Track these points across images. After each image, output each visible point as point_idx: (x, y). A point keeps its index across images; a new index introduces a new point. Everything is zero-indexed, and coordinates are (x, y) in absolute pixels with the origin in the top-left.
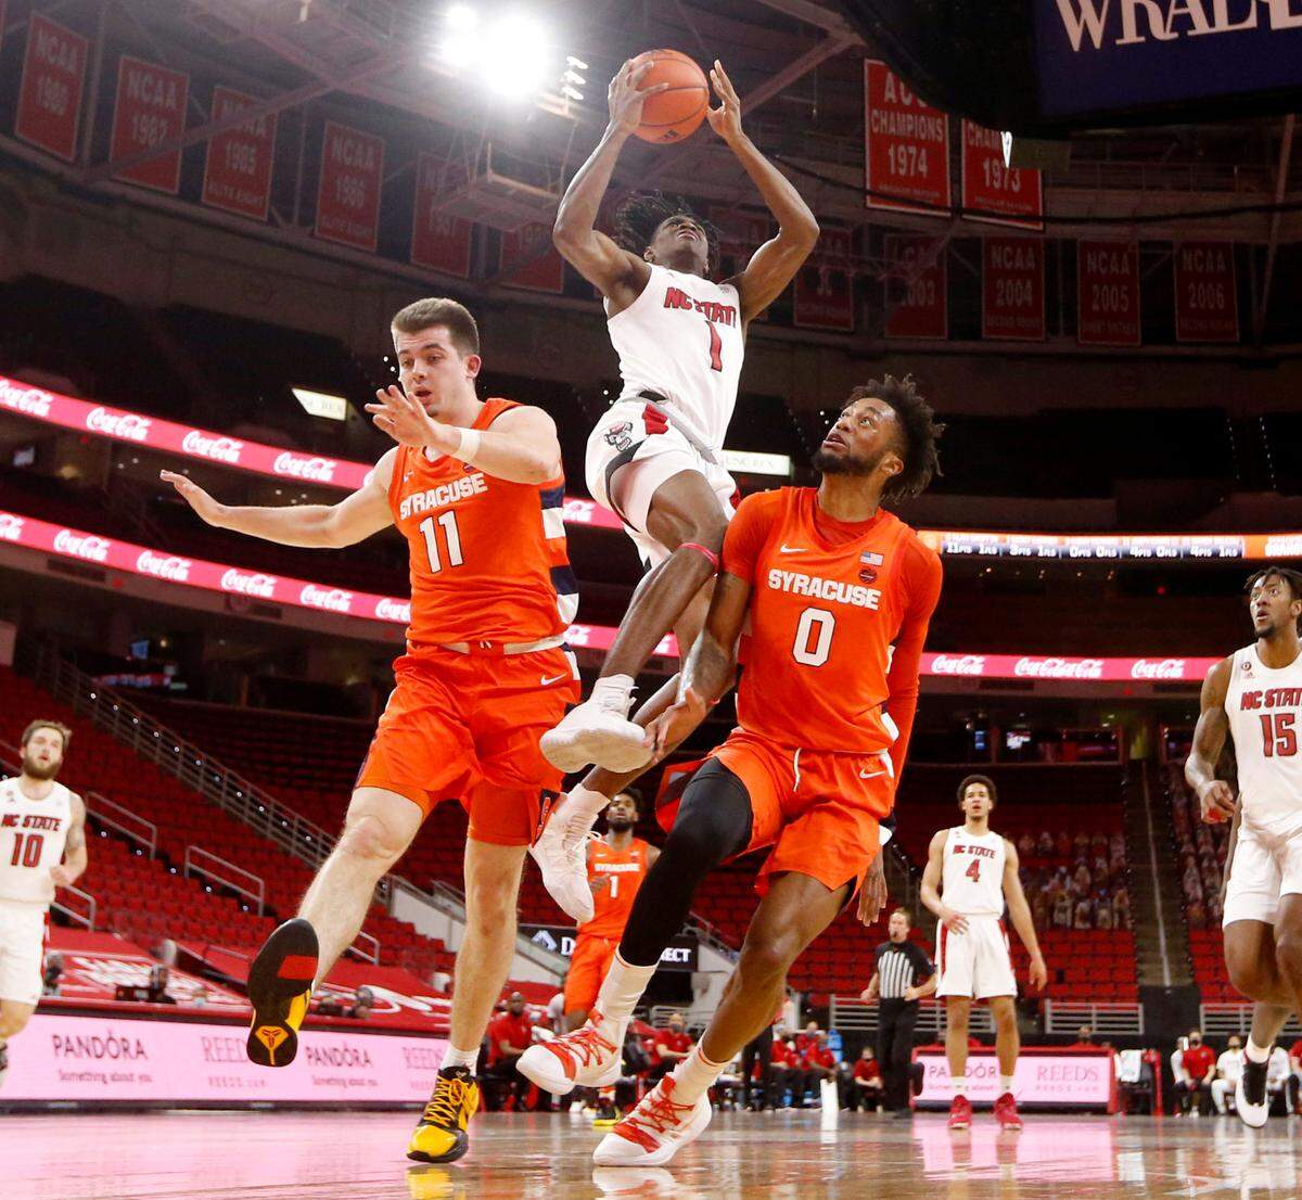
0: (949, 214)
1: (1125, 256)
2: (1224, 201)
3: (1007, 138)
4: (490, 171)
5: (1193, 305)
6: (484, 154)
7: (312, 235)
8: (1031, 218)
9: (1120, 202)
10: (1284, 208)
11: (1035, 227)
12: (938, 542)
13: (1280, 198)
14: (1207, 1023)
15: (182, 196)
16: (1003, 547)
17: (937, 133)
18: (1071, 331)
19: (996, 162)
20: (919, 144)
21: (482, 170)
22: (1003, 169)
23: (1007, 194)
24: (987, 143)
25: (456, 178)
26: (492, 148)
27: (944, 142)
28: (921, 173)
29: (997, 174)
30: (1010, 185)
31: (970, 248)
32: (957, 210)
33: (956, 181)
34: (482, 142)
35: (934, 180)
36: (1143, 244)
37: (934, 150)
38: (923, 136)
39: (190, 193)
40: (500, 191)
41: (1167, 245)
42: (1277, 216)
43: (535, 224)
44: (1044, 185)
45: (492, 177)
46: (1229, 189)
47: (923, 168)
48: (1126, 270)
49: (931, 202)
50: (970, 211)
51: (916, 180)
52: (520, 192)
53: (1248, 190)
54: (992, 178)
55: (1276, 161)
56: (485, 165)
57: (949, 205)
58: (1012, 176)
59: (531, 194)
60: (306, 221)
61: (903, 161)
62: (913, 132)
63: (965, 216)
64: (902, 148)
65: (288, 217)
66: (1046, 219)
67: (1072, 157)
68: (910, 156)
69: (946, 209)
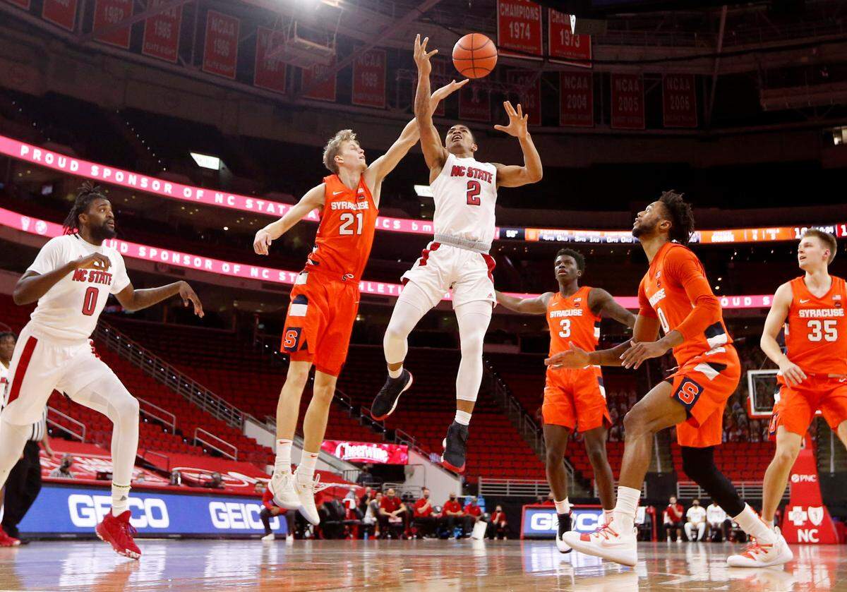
0: (541, 59)
1: (636, 82)
2: (690, 52)
3: (573, 18)
4: (296, 36)
5: (672, 108)
6: (293, 28)
7: (201, 70)
8: (585, 61)
9: (632, 53)
10: (723, 55)
11: (588, 66)
12: (536, 235)
13: (719, 50)
14: (681, 492)
15: (131, 50)
16: (571, 237)
17: (535, 15)
18: (607, 122)
19: (567, 31)
20: (526, 21)
21: (292, 36)
22: (571, 35)
23: (572, 48)
24: (562, 21)
25: (278, 41)
26: (298, 25)
27: (539, 21)
28: (526, 37)
29: (567, 38)
30: (574, 44)
31: (554, 77)
32: (546, 57)
33: (546, 41)
34: (292, 21)
35: (534, 41)
36: (646, 75)
37: (534, 25)
38: (528, 17)
39: (136, 48)
40: (300, 47)
41: (659, 75)
42: (718, 60)
43: (320, 65)
44: (592, 43)
45: (297, 39)
46: (693, 46)
47: (528, 34)
48: (637, 88)
49: (532, 52)
50: (553, 57)
51: (524, 41)
52: (312, 48)
53: (702, 46)
54: (565, 40)
55: (717, 30)
56: (293, 32)
57: (542, 54)
58: (575, 38)
59: (318, 49)
60: (198, 63)
61: (517, 31)
62: (522, 15)
63: (550, 60)
64: (516, 24)
65: (188, 60)
66: (594, 62)
67: (609, 28)
68: (521, 28)
69: (540, 56)
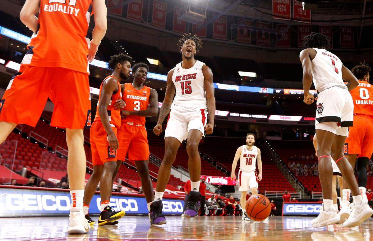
0: (290, 20)
1: (329, 29)
2: (351, 17)
3: (303, 3)
4: (190, 11)
5: (344, 40)
6: (189, 7)
7: (151, 25)
8: (309, 21)
9: (328, 17)
10: (365, 18)
11: (310, 23)
12: (288, 92)
13: (363, 17)
15: (122, 16)
17: (288, 2)
19: (301, 9)
20: (284, 5)
21: (188, 11)
22: (302, 10)
23: (303, 16)
24: (299, 4)
25: (183, 13)
26: (191, 6)
27: (289, 4)
28: (284, 11)
29: (301, 11)
30: (304, 14)
31: (295, 27)
32: (292, 19)
33: (292, 13)
34: (188, 4)
35: (287, 12)
36: (333, 26)
37: (287, 6)
38: (285, 3)
39: (124, 15)
40: (192, 15)
41: (338, 27)
42: (363, 21)
43: (200, 22)
44: (311, 13)
45: (191, 12)
46: (352, 14)
47: (285, 10)
48: (329, 32)
49: (287, 17)
50: (295, 19)
51: (283, 12)
52: (197, 15)
53: (357, 15)
54: (300, 12)
55: (362, 8)
56: (189, 9)
57: (291, 18)
58: (304, 12)
59: (199, 16)
60: (150, 22)
61: (281, 8)
62: (283, 2)
63: (294, 21)
64: (280, 5)
65: (146, 21)
66: (312, 21)
67: (318, 7)
68: (282, 7)
69: (290, 19)
